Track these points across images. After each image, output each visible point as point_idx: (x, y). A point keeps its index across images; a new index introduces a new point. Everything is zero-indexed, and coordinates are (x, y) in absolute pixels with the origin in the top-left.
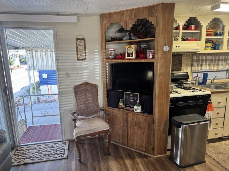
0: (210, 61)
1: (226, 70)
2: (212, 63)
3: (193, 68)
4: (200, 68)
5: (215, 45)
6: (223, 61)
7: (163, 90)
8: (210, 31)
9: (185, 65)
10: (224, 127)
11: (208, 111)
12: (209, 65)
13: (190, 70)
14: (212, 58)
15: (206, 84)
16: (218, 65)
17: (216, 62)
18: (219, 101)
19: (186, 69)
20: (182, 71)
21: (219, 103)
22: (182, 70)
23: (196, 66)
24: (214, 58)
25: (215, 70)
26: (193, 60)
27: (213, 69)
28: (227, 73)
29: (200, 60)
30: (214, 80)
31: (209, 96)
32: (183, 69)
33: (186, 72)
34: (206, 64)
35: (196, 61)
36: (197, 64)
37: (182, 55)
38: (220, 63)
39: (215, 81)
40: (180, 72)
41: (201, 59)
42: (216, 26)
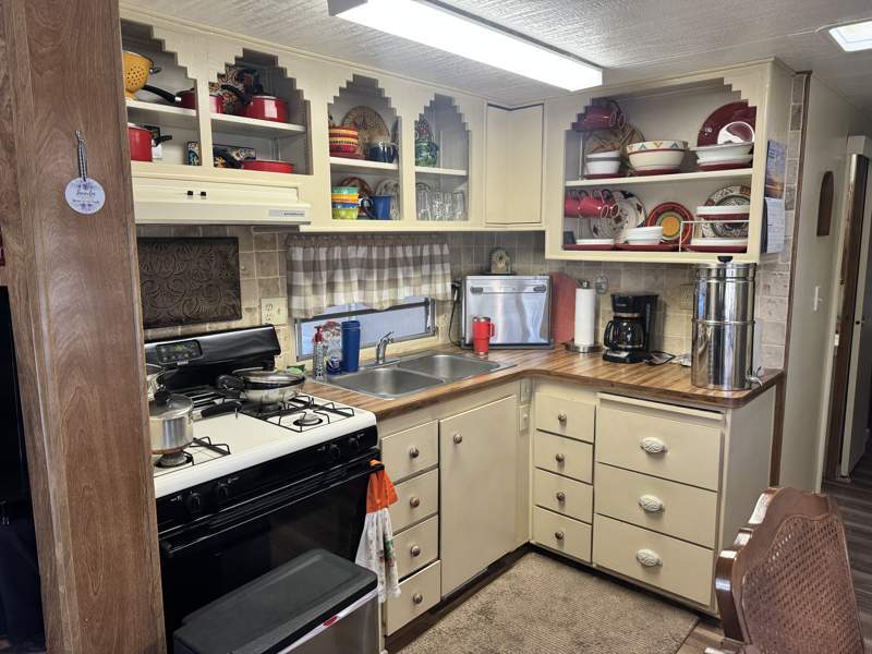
0: (362, 267)
1: (423, 300)
2: (370, 274)
3: (297, 302)
4: (324, 298)
5: (373, 198)
6: (408, 265)
7: (103, 464)
8: (347, 136)
9: (257, 287)
10: (442, 556)
11: (375, 509)
12: (362, 284)
13: (284, 311)
14: (370, 252)
15: (356, 370)
16: (394, 282)
17: (386, 271)
18: (412, 447)
19: (263, 310)
20: (245, 321)
21: (414, 455)
22: (245, 314)
23: (309, 290)
24: (375, 256)
25: (387, 306)
26: (290, 266)
27: (376, 300)
28: (427, 314)
29: (324, 266)
30: (385, 347)
31: (370, 434)
32: (249, 310)
33: (264, 324)
34: (348, 283)
35: (306, 270)
36: (309, 283)
37: (235, 241)
38: (400, 276)
39: (391, 349)
40: (234, 324)
41: (324, 258)
42: (367, 120)
